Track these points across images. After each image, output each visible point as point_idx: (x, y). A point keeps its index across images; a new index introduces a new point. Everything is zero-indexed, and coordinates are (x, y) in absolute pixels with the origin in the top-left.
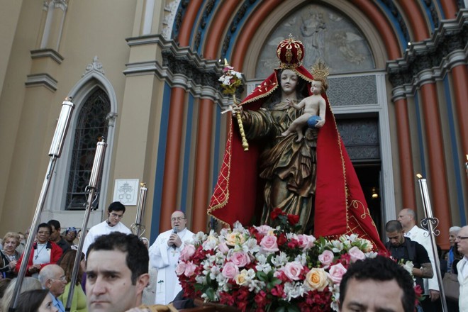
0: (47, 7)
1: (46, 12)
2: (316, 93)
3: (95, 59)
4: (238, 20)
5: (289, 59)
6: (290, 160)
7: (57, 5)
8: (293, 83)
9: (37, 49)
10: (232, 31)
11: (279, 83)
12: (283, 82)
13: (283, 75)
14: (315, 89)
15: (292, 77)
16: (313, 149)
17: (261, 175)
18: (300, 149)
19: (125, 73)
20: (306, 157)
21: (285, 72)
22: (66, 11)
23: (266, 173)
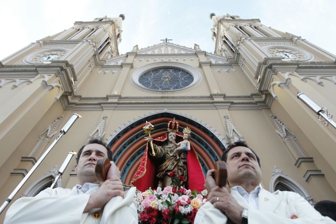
0: (40, 138)
1: (38, 141)
2: (185, 139)
3: (56, 166)
4: (132, 160)
5: (173, 127)
6: (173, 167)
7: (45, 139)
8: (174, 138)
9: (26, 156)
10: (128, 165)
11: (168, 137)
12: (170, 137)
13: (169, 135)
14: (185, 137)
15: (174, 135)
16: (185, 163)
17: (158, 175)
18: (178, 163)
19: (71, 175)
20: (181, 166)
21: (170, 133)
22: (49, 142)
23: (160, 175)
